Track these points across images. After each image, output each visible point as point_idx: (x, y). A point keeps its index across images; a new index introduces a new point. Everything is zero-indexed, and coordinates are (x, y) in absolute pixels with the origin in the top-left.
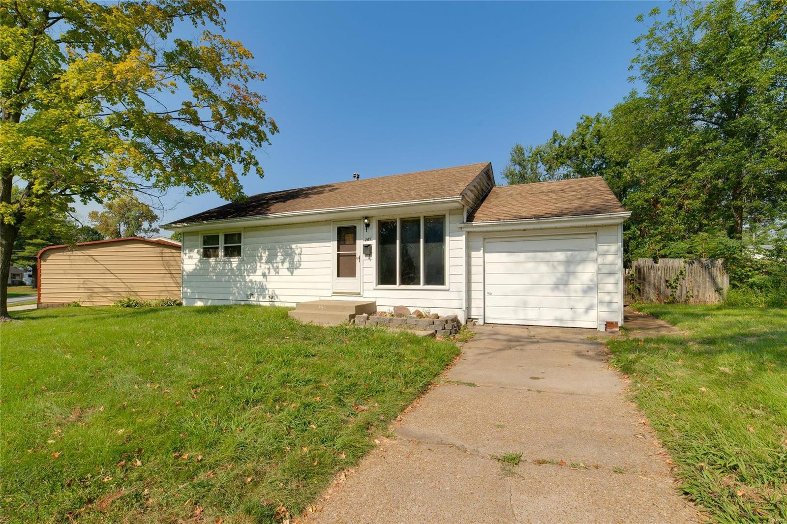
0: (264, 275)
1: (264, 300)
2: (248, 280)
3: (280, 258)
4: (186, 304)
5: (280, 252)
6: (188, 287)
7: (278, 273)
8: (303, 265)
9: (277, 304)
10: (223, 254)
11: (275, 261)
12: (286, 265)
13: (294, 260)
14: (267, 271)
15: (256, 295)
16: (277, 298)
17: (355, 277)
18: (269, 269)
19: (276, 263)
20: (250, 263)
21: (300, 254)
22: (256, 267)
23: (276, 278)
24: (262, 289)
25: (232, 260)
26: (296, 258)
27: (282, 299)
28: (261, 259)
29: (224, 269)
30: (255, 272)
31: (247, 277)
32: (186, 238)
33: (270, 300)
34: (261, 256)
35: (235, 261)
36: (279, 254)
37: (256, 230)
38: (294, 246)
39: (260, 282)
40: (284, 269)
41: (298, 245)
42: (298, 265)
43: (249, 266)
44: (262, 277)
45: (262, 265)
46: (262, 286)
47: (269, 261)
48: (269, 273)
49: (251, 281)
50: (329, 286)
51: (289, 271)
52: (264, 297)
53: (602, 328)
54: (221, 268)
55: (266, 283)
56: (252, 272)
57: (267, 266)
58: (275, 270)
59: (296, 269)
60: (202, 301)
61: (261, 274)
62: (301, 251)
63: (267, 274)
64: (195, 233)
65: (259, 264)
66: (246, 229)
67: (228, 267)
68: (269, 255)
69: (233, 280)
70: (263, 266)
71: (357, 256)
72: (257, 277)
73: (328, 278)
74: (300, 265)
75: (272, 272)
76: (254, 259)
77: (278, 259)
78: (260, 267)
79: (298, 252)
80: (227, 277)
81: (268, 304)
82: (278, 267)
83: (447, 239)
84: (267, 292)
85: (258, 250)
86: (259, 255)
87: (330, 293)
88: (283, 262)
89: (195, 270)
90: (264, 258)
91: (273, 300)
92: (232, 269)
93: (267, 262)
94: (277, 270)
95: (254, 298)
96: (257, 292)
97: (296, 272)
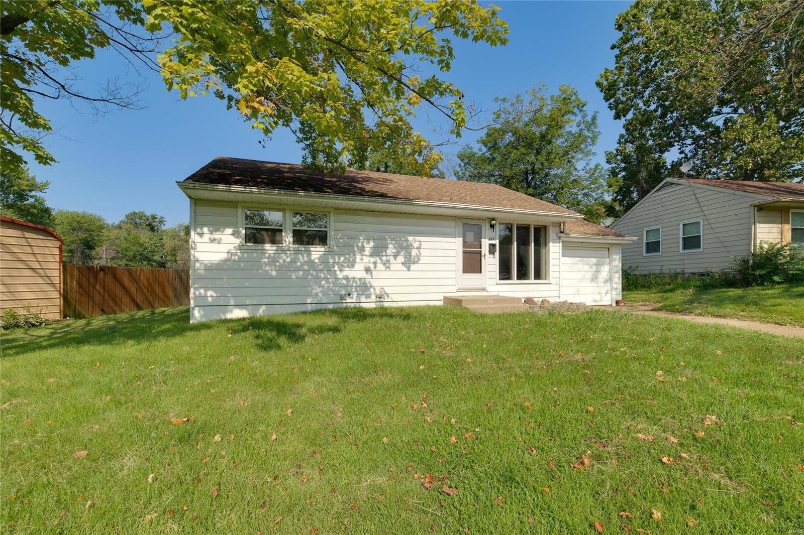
0: (368, 270)
1: (368, 300)
2: (340, 277)
3: (391, 250)
4: (202, 316)
5: (392, 244)
6: (207, 289)
7: (389, 268)
8: (423, 260)
9: (386, 305)
10: (291, 240)
11: (384, 254)
12: (401, 259)
13: (411, 253)
14: (372, 266)
15: (355, 295)
16: (388, 296)
17: (481, 273)
18: (375, 263)
19: (386, 256)
20: (344, 255)
21: (419, 248)
22: (354, 261)
23: (387, 274)
24: (364, 288)
25: (312, 249)
26: (414, 252)
27: (395, 298)
28: (362, 249)
29: (293, 261)
30: (353, 266)
31: (338, 273)
32: (201, 209)
33: (378, 299)
34: (363, 246)
35: (317, 252)
36: (390, 246)
37: (354, 214)
38: (410, 238)
39: (360, 279)
40: (397, 264)
41: (417, 238)
42: (416, 260)
43: (342, 259)
44: (365, 272)
45: (364, 257)
46: (365, 283)
47: (376, 252)
48: (375, 267)
49: (346, 278)
50: (453, 282)
51: (404, 265)
52: (368, 296)
53: (614, 304)
54: (288, 260)
55: (372, 281)
56: (348, 266)
57: (373, 260)
58: (384, 264)
59: (413, 263)
60: (246, 309)
61: (364, 269)
62: (420, 245)
63: (372, 269)
64: (233, 204)
65: (358, 257)
66: (338, 210)
67: (303, 258)
68: (374, 247)
69: (312, 275)
70: (366, 259)
71: (483, 254)
72: (357, 272)
73: (453, 275)
74: (420, 259)
75: (380, 266)
76: (349, 250)
77: (388, 251)
78: (362, 259)
79: (416, 245)
80: (301, 273)
81: (373, 305)
82: (388, 261)
83: (551, 244)
84: (372, 290)
85: (358, 239)
86: (360, 245)
87: (454, 289)
88: (395, 256)
89: (225, 261)
90: (367, 251)
91: (381, 299)
92: (311, 262)
93: (371, 255)
94: (387, 265)
95: (352, 298)
96: (356, 291)
97: (413, 267)
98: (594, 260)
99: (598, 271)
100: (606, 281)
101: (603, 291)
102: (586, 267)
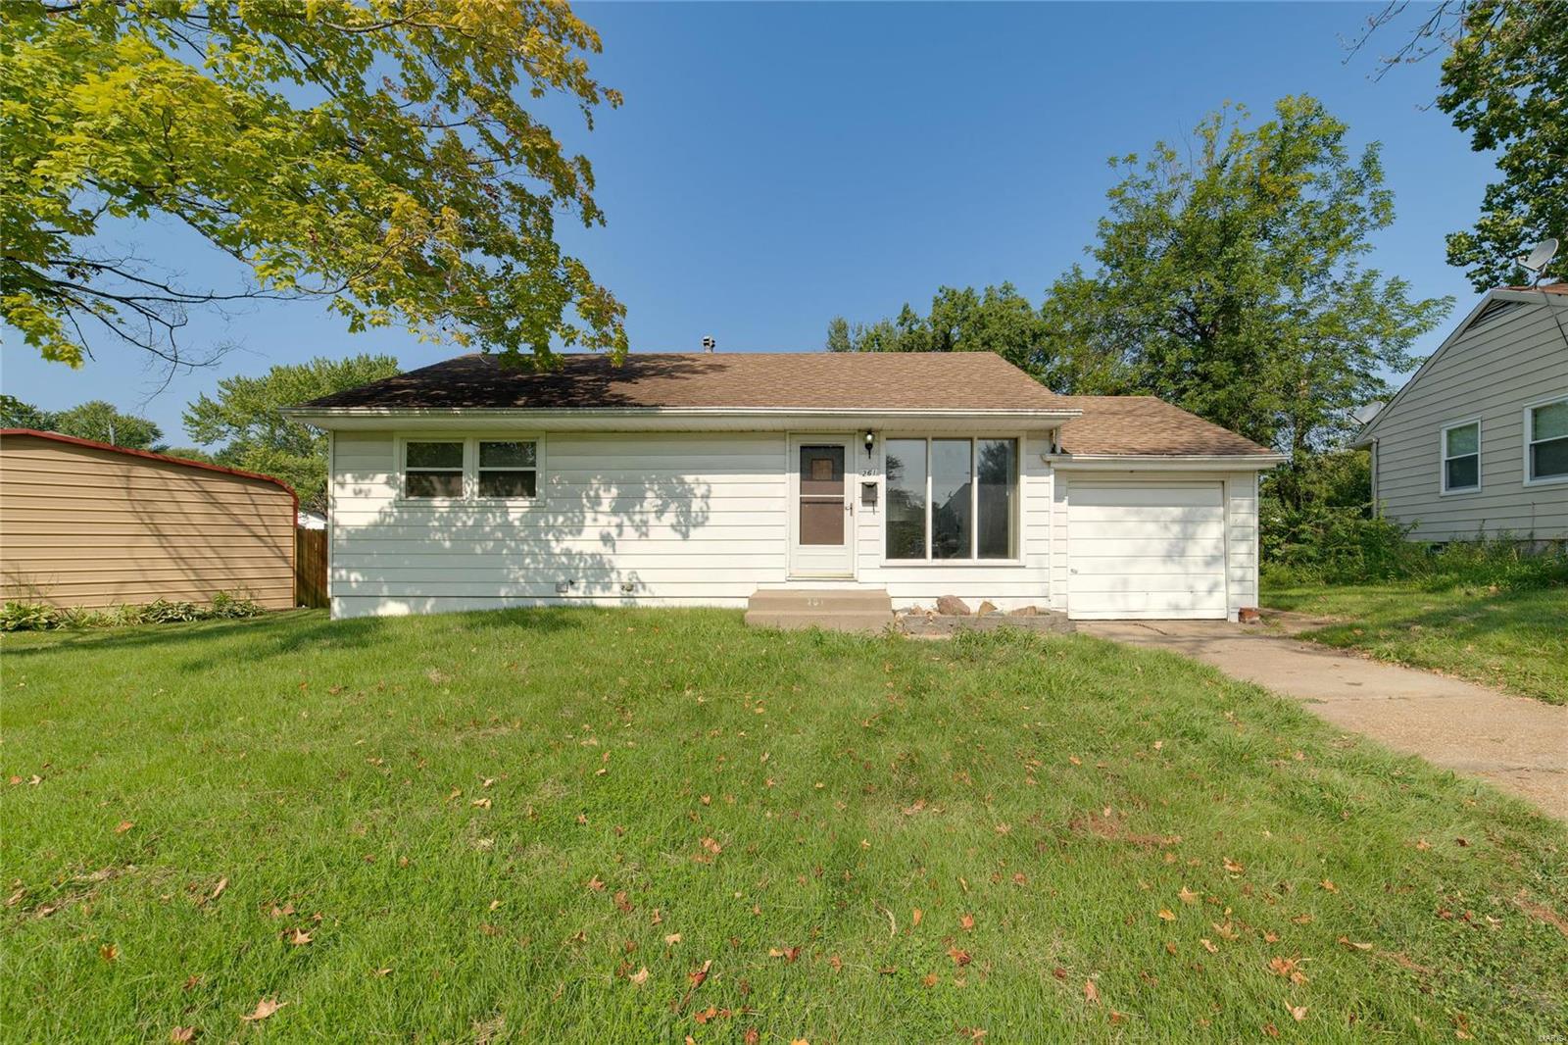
0: (606, 539)
1: (607, 594)
2: (557, 551)
3: (651, 502)
4: (343, 611)
5: (652, 490)
6: (350, 569)
7: (646, 535)
8: (713, 518)
9: (641, 603)
10: (476, 489)
11: (638, 508)
12: (670, 518)
13: (690, 507)
14: (614, 532)
15: (582, 584)
16: (644, 588)
17: (842, 543)
18: (620, 526)
19: (641, 512)
20: (564, 513)
21: (706, 497)
22: (582, 522)
23: (643, 546)
24: (600, 571)
25: (509, 504)
26: (696, 505)
27: (658, 591)
28: (596, 501)
29: (478, 525)
30: (579, 532)
31: (553, 544)
32: (342, 446)
33: (625, 593)
34: (597, 497)
35: (518, 507)
36: (649, 494)
37: (580, 440)
38: (689, 478)
39: (593, 555)
40: (662, 528)
41: (702, 478)
42: (700, 519)
43: (561, 519)
44: (601, 543)
45: (599, 516)
46: (601, 562)
47: (622, 506)
48: (620, 534)
49: (568, 553)
50: (780, 561)
51: (676, 530)
52: (607, 586)
53: (1234, 618)
54: (470, 523)
55: (613, 558)
56: (571, 533)
57: (615, 520)
58: (637, 528)
59: (694, 526)
60: (408, 603)
61: (598, 538)
62: (709, 491)
63: (615, 538)
64: (386, 435)
65: (589, 516)
66: (552, 434)
67: (493, 519)
68: (619, 496)
69: (509, 548)
70: (603, 519)
71: (847, 504)
72: (587, 543)
73: (780, 547)
74: (707, 518)
75: (629, 532)
76: (573, 503)
77: (645, 504)
78: (595, 520)
79: (700, 491)
80: (492, 544)
81: (616, 603)
82: (645, 523)
83: (1023, 479)
84: (614, 576)
85: (587, 483)
86: (592, 493)
87: (781, 576)
88: (660, 512)
89: (376, 525)
90: (606, 505)
91: (631, 593)
92: (507, 526)
93: (615, 512)
94: (643, 529)
95: (577, 589)
96: (585, 576)
97: (694, 533)
98: (1176, 512)
99: (1187, 537)
100: (1211, 561)
101: (1202, 586)
102: (1151, 528)
